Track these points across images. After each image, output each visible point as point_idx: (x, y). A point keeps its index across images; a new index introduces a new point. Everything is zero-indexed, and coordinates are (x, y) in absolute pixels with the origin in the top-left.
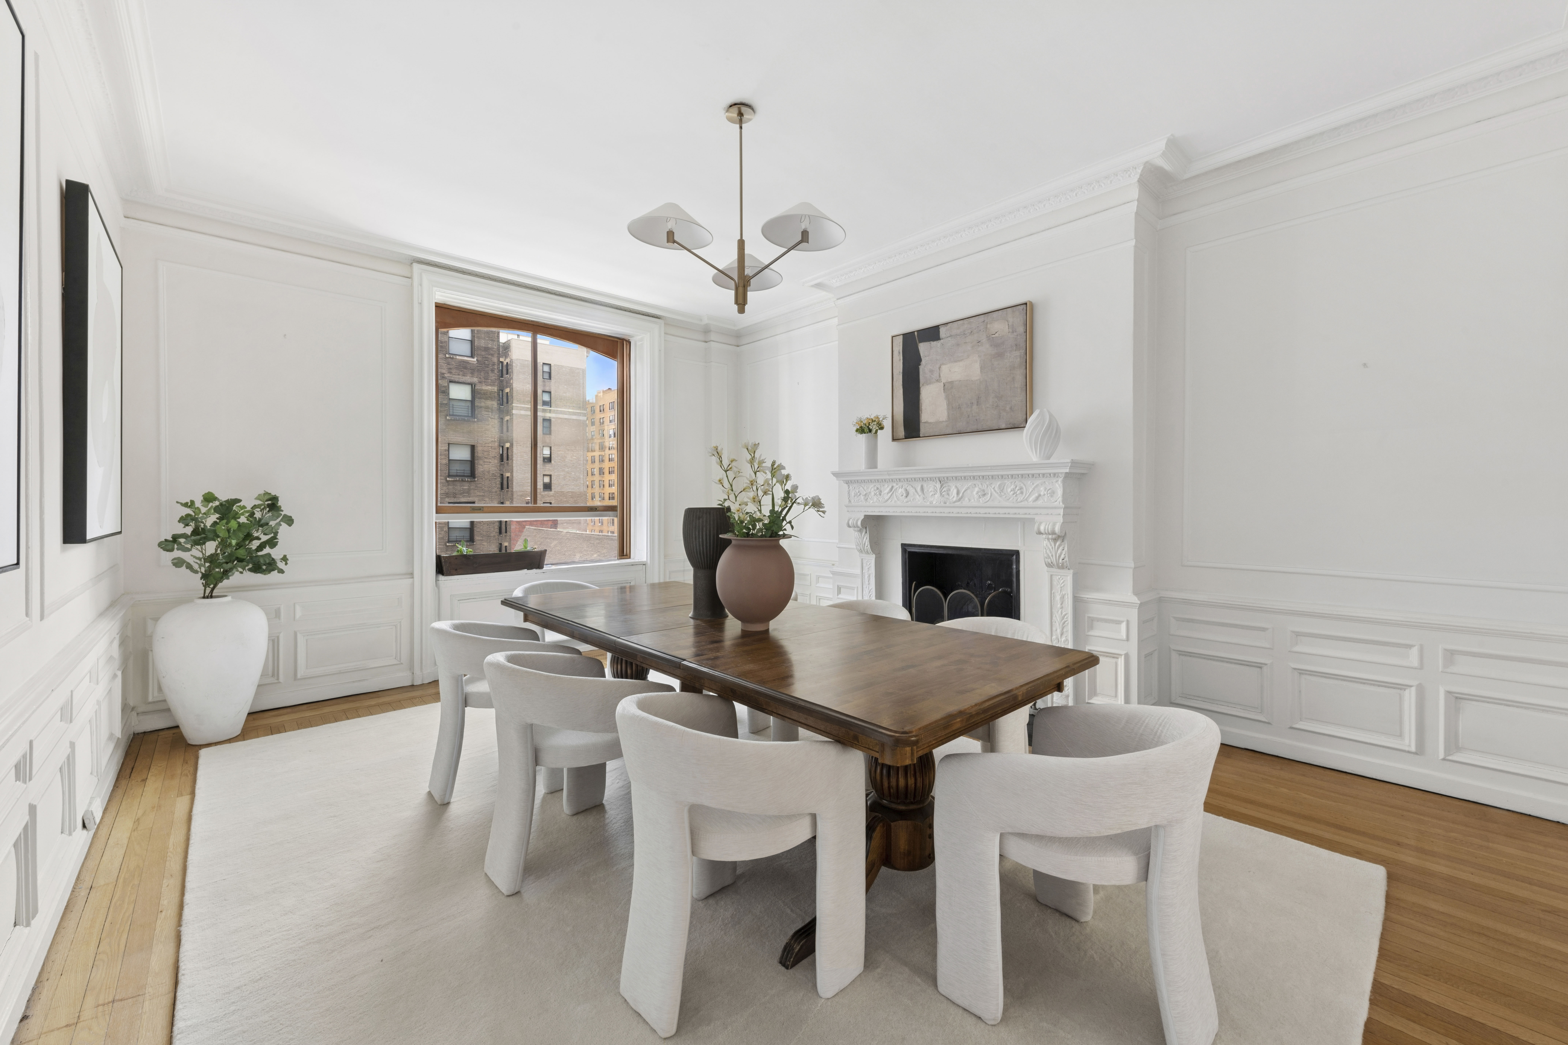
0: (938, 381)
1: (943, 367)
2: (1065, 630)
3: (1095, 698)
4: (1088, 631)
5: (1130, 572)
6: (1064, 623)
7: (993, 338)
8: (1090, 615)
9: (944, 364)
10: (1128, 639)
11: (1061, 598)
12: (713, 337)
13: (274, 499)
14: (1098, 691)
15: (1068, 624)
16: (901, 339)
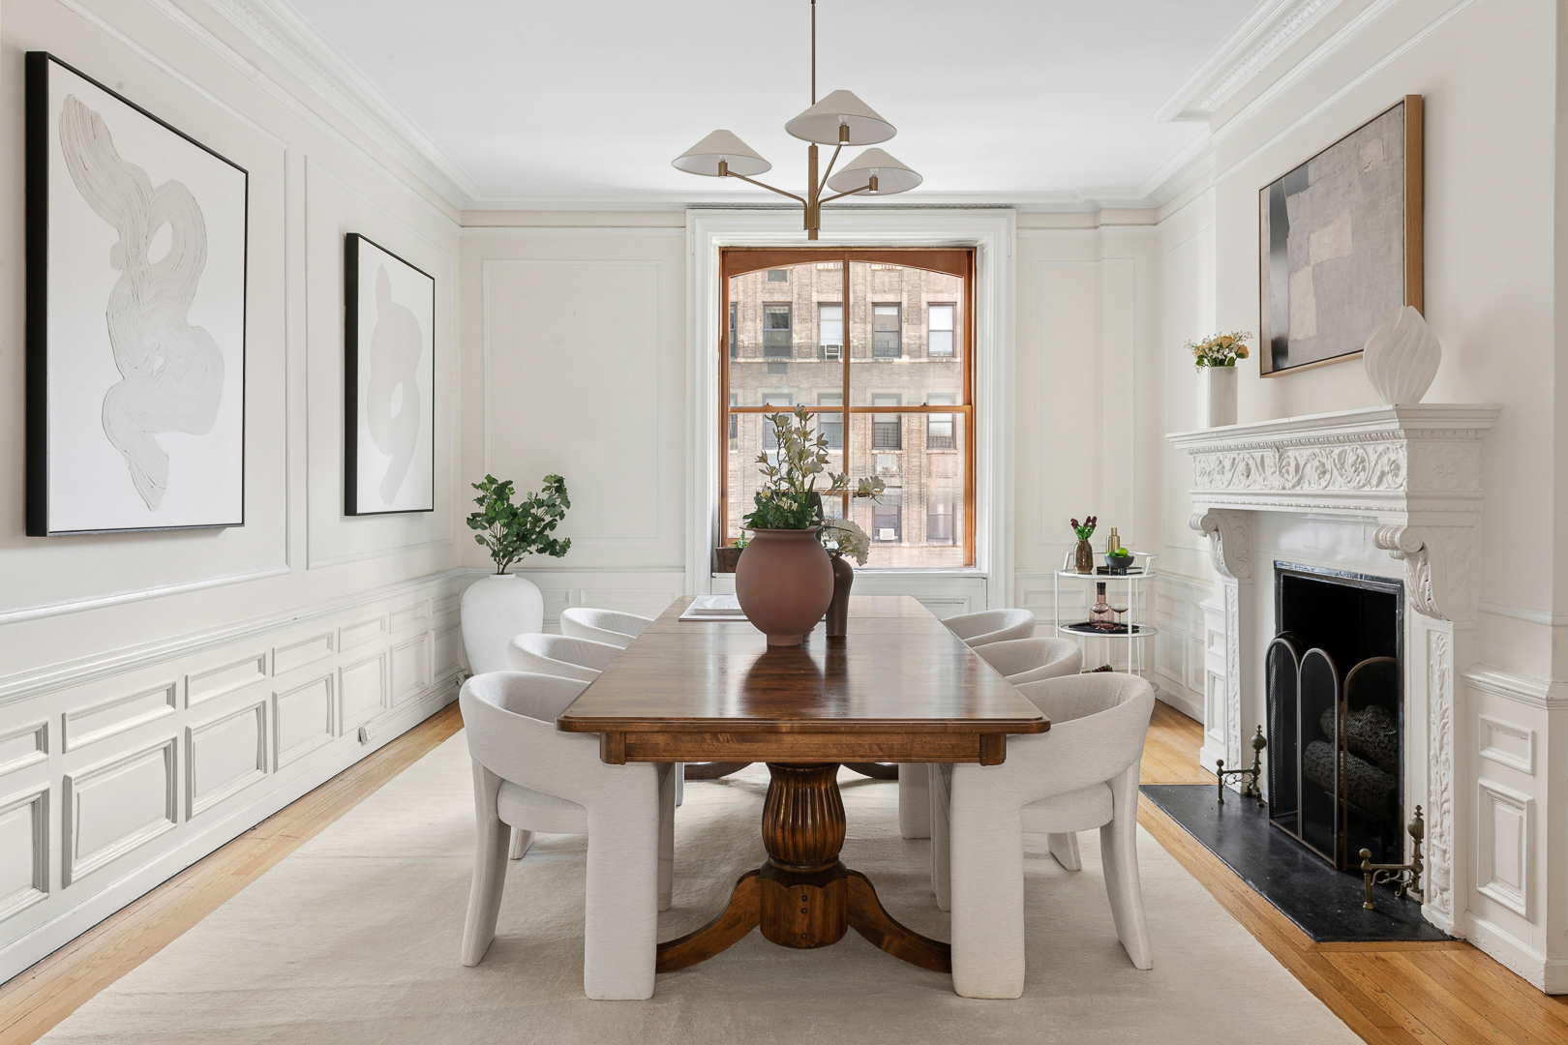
0: (1307, 263)
1: (1313, 237)
2: (1445, 741)
3: (1491, 885)
4: (1483, 749)
5: (1547, 634)
6: (1444, 727)
7: (1366, 174)
8: (1485, 717)
9: (1312, 232)
10: (1534, 773)
11: (1440, 676)
12: (1104, 218)
13: (560, 480)
14: (1498, 873)
15: (1449, 729)
16: (1268, 190)
